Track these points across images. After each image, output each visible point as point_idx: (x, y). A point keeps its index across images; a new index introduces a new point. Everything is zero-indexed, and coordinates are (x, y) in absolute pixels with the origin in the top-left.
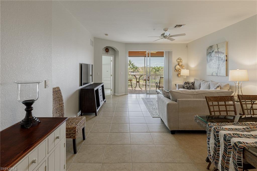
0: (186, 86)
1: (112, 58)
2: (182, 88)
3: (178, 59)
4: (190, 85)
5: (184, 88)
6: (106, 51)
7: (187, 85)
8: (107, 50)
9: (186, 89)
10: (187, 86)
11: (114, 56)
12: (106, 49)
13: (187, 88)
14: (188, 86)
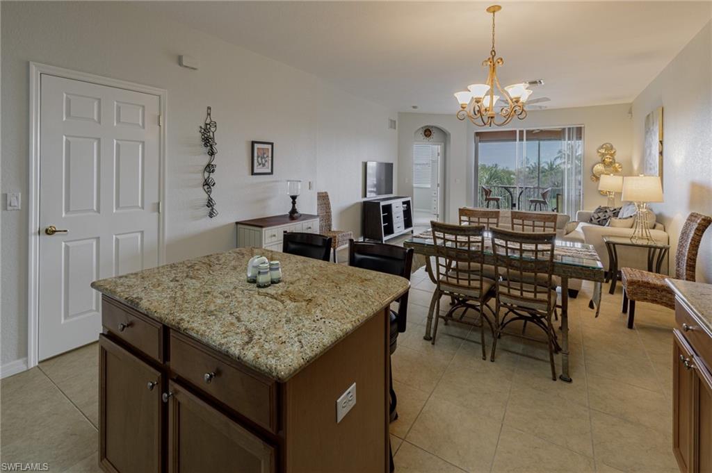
0: (597, 217)
1: (438, 148)
2: (587, 222)
3: (602, 147)
4: (606, 214)
5: (591, 221)
6: (426, 136)
7: (600, 214)
8: (428, 132)
9: (596, 224)
10: (599, 218)
11: (443, 144)
12: (425, 131)
13: (599, 221)
14: (602, 218)
